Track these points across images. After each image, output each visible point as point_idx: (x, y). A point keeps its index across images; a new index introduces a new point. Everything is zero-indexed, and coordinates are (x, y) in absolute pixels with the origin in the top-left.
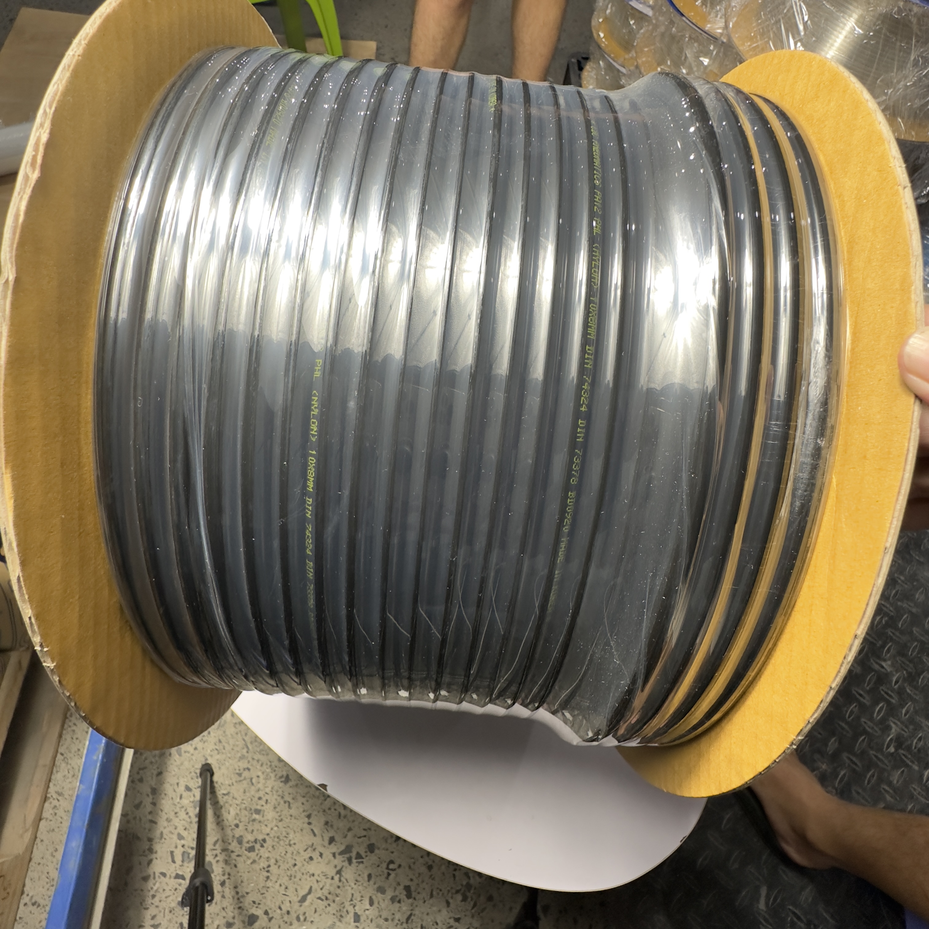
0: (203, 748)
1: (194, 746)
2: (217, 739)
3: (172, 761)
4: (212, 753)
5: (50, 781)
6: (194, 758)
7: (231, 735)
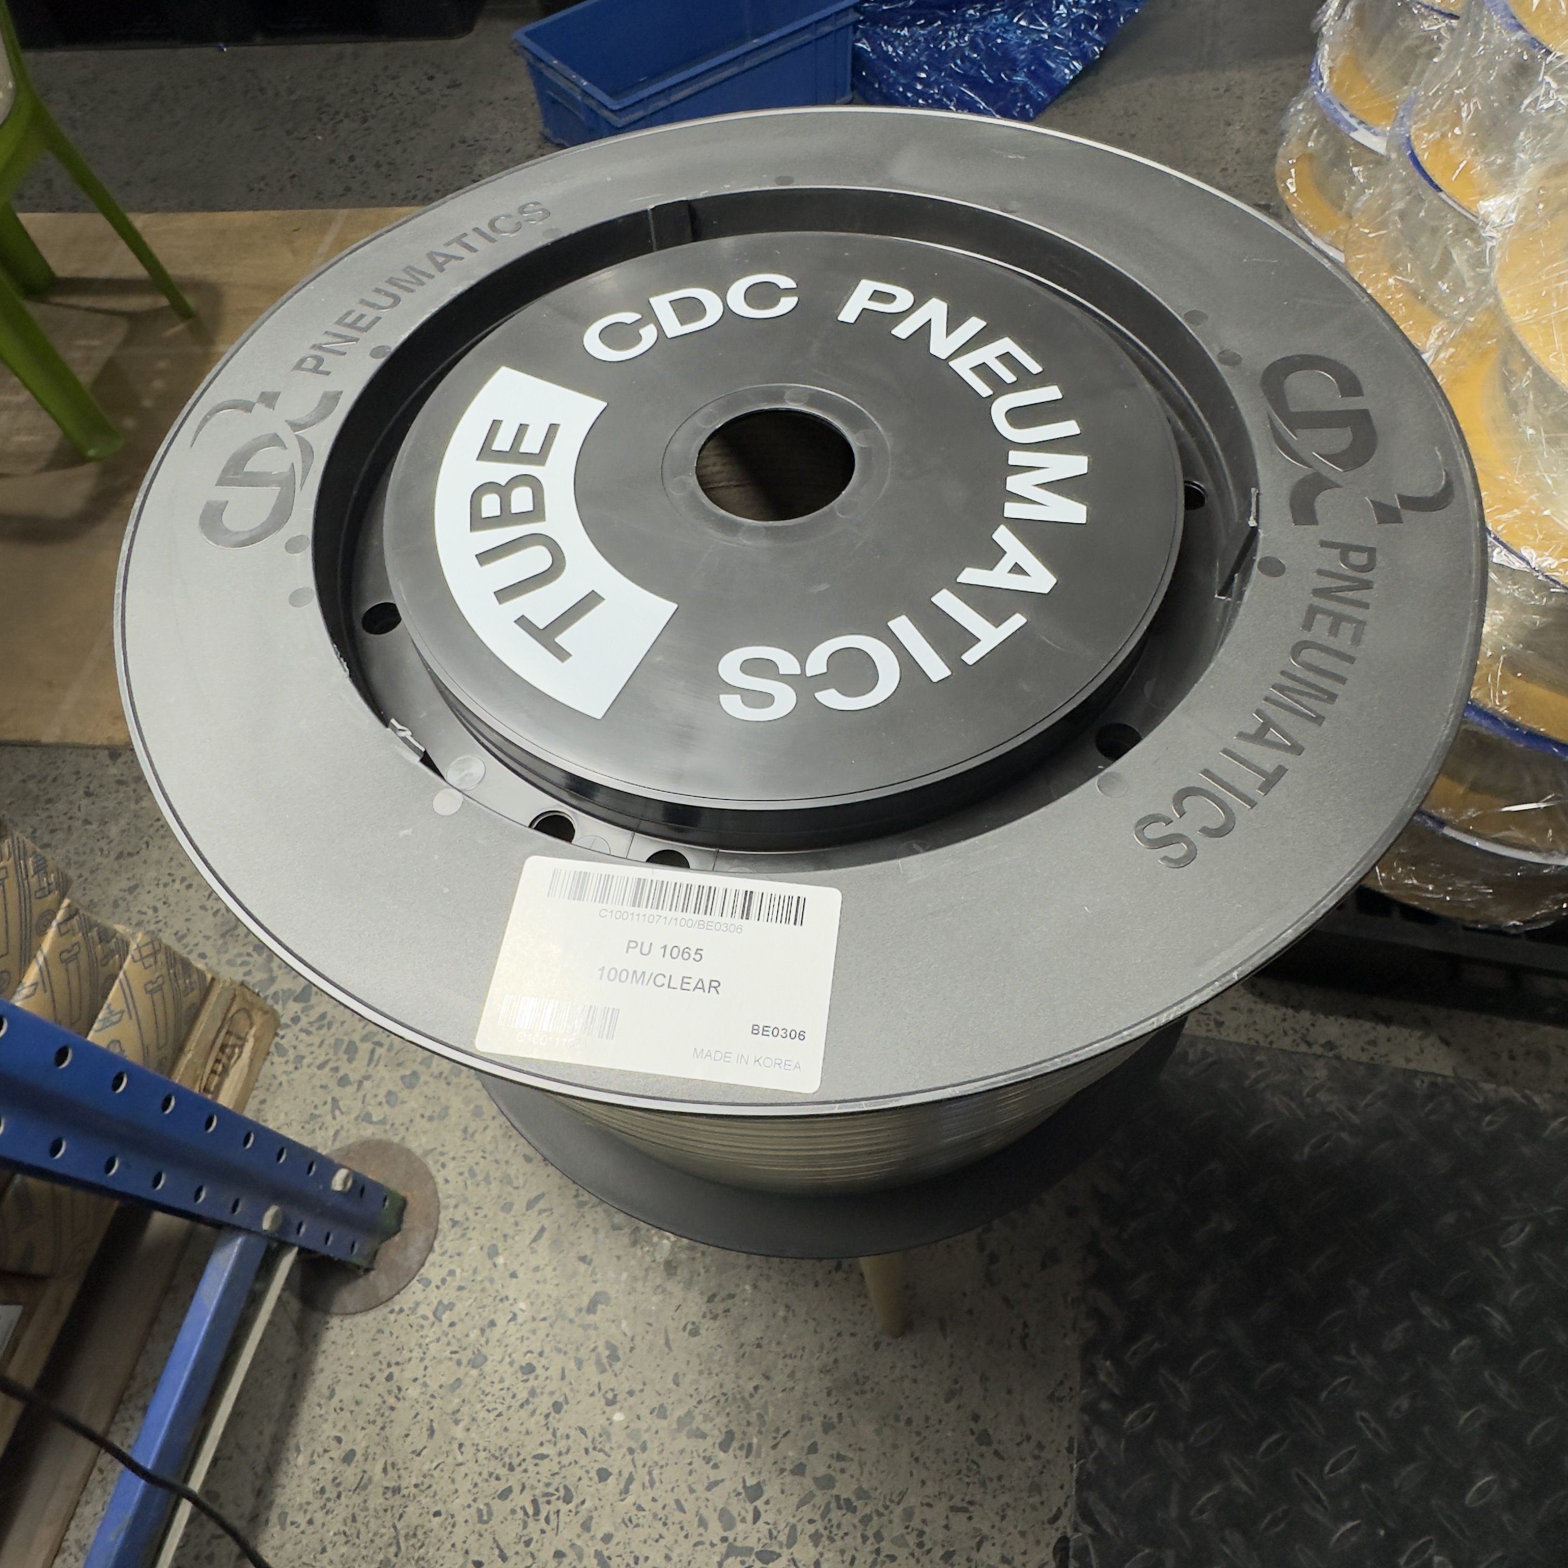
0: (323, 1524)
1: (308, 1517)
2: (351, 1512)
3: (266, 1536)
4: (335, 1539)
5: (72, 1518)
6: (304, 1542)
7: (376, 1511)
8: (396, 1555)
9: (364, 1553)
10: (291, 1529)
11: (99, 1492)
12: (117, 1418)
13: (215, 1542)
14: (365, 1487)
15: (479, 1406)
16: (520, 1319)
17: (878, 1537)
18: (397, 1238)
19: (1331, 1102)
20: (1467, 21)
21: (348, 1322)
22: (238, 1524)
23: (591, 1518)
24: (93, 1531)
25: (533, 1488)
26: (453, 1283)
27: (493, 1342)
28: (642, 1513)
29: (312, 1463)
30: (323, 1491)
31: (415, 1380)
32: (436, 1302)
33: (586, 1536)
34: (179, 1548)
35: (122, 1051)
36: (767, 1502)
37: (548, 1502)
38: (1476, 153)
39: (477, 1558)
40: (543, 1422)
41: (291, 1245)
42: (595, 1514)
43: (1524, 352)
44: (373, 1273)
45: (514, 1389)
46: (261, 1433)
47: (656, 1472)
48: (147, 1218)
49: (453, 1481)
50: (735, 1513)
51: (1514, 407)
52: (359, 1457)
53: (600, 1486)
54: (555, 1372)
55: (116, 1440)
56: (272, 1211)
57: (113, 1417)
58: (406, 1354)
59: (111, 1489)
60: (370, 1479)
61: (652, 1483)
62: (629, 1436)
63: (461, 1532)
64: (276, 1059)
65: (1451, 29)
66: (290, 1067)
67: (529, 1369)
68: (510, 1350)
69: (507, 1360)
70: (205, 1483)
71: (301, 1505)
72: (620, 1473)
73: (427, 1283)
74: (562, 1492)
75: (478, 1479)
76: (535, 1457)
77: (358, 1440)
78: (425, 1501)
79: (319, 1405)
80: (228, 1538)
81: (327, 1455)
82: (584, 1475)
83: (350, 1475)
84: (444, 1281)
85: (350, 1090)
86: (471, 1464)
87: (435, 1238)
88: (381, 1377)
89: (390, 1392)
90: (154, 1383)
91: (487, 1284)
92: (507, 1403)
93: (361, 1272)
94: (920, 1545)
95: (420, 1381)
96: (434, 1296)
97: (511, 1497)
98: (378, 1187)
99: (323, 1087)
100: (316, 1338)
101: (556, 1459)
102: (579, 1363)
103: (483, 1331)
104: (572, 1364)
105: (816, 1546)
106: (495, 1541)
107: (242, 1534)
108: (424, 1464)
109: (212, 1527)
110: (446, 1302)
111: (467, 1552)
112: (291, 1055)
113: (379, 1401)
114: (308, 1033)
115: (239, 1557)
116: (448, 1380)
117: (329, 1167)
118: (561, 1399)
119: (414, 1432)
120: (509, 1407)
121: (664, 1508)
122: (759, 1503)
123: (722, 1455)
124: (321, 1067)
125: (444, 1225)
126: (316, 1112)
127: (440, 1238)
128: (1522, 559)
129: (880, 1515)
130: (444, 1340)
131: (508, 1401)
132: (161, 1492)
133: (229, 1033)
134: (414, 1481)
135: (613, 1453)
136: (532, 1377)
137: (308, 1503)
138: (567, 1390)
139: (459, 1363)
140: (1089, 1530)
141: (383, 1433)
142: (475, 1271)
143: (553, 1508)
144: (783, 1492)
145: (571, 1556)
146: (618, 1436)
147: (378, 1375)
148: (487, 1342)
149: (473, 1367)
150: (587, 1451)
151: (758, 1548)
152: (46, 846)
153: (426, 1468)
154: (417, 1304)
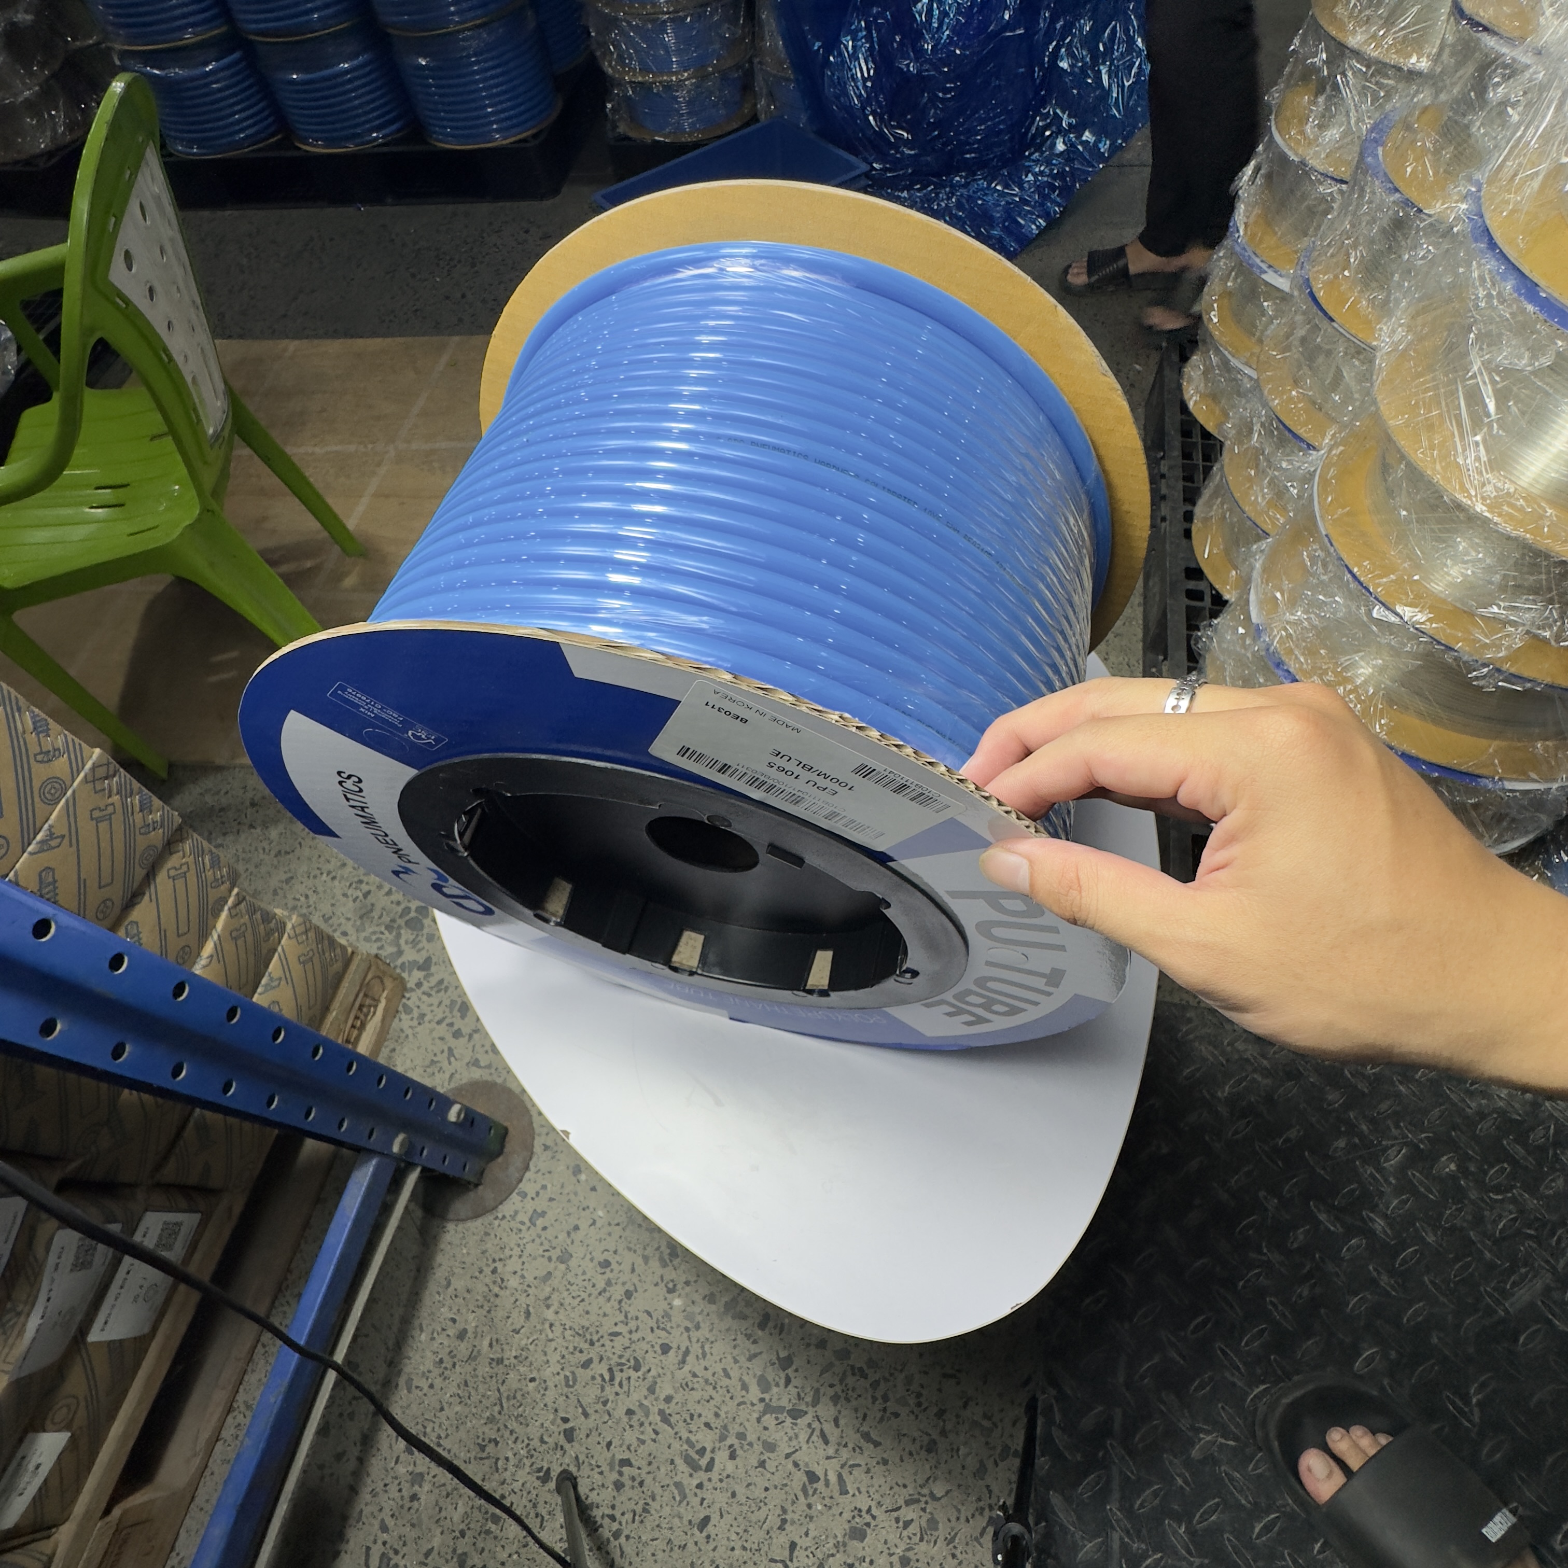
0: (442, 1388)
1: (429, 1382)
2: (463, 1378)
3: (396, 1398)
6: (426, 1402)
7: (484, 1377)
8: (500, 1413)
9: (474, 1410)
10: (418, 1391)
11: (262, 1362)
12: (277, 1303)
13: (354, 1402)
14: (475, 1358)
15: (566, 1293)
16: (598, 1224)
17: (885, 1399)
18: (500, 1160)
19: (1246, 1050)
20: (1355, 185)
21: (461, 1227)
22: (373, 1389)
23: (656, 1383)
24: (258, 1394)
25: (609, 1359)
26: (545, 1195)
27: (577, 1243)
28: (695, 1380)
29: (433, 1339)
30: (441, 1361)
31: (515, 1273)
32: (531, 1211)
33: (652, 1397)
34: (325, 1408)
35: (281, 1010)
36: (796, 1370)
37: (622, 1371)
38: (1362, 291)
39: (564, 1415)
40: (617, 1306)
41: (416, 1165)
42: (658, 1380)
43: (1399, 451)
44: (481, 1188)
45: (594, 1280)
46: (392, 1315)
47: (707, 1348)
48: (300, 1144)
49: (545, 1354)
50: (770, 1379)
51: (1390, 493)
52: (470, 1334)
53: (663, 1358)
54: (626, 1267)
55: (275, 1321)
56: (401, 1137)
57: (273, 1302)
58: (507, 1252)
59: (272, 1360)
60: (479, 1351)
61: (704, 1355)
62: (686, 1318)
63: (551, 1394)
64: (403, 1016)
65: (1341, 192)
66: (415, 1023)
67: (606, 1264)
68: (590, 1249)
69: (589, 1256)
70: (346, 1355)
71: (424, 1373)
72: (679, 1348)
73: (524, 1195)
74: (632, 1362)
75: (565, 1352)
76: (611, 1334)
77: (471, 1321)
78: (522, 1369)
79: (438, 1293)
80: (365, 1399)
81: (445, 1333)
82: (650, 1350)
83: (463, 1349)
84: (538, 1194)
85: (463, 1041)
86: (560, 1340)
87: (531, 1159)
88: (487, 1271)
89: (494, 1282)
90: (306, 1275)
91: (572, 1196)
92: (588, 1292)
93: (471, 1187)
94: (919, 1404)
95: (519, 1273)
96: (530, 1206)
97: (592, 1366)
98: (485, 1118)
99: (442, 1039)
100: (436, 1239)
101: (628, 1336)
102: (646, 1259)
103: (569, 1233)
104: (639, 1261)
105: (835, 1405)
106: (579, 1401)
107: (377, 1396)
108: (521, 1340)
109: (351, 1391)
110: (539, 1211)
111: (556, 1410)
112: (416, 1013)
113: (486, 1289)
114: (429, 995)
115: (375, 1414)
116: (542, 1273)
117: (445, 1102)
118: (632, 1288)
119: (515, 1315)
120: (590, 1295)
121: (714, 1374)
122: (790, 1371)
123: (760, 1333)
124: (439, 1023)
125: (538, 1148)
126: (435, 1059)
127: (534, 1159)
128: (1397, 614)
129: (886, 1380)
130: (538, 1241)
131: (589, 1289)
132: (311, 1365)
133: (366, 995)
134: (514, 1354)
135: (673, 1331)
136: (608, 1270)
137: (429, 1372)
138: (636, 1281)
139: (550, 1259)
140: (1053, 1392)
141: (489, 1316)
142: (562, 1187)
143: (625, 1375)
144: (809, 1362)
145: (640, 1414)
146: (677, 1318)
147: (485, 1269)
148: (572, 1243)
149: (562, 1262)
150: (652, 1330)
151: (789, 1407)
152: (221, 846)
153: (523, 1342)
154: (516, 1212)
